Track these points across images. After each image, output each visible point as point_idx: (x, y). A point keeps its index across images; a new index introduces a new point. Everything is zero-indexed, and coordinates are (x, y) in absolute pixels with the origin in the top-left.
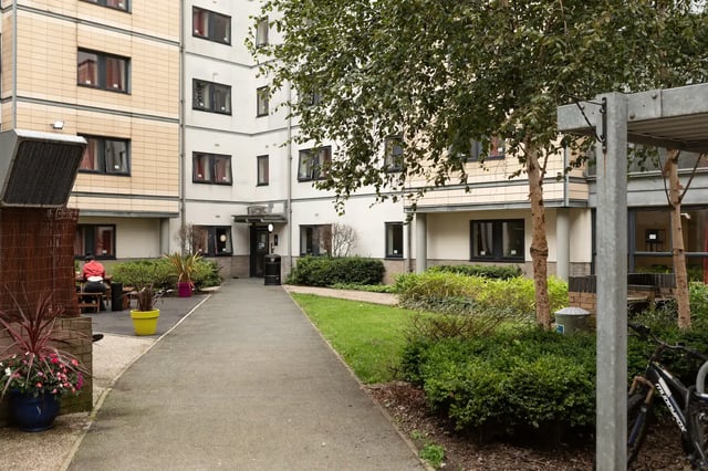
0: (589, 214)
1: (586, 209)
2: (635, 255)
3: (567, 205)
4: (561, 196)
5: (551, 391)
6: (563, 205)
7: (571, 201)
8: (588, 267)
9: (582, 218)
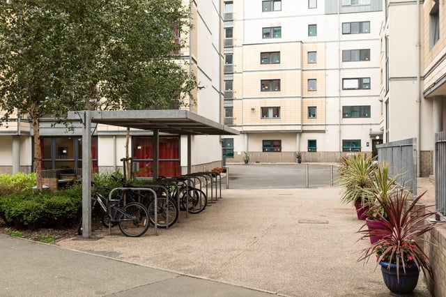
0: (30, 139)
1: (29, 136)
2: (55, 161)
3: (20, 134)
4: (16, 129)
5: (61, 206)
6: (17, 134)
7: (21, 132)
8: (30, 168)
9: (27, 140)
